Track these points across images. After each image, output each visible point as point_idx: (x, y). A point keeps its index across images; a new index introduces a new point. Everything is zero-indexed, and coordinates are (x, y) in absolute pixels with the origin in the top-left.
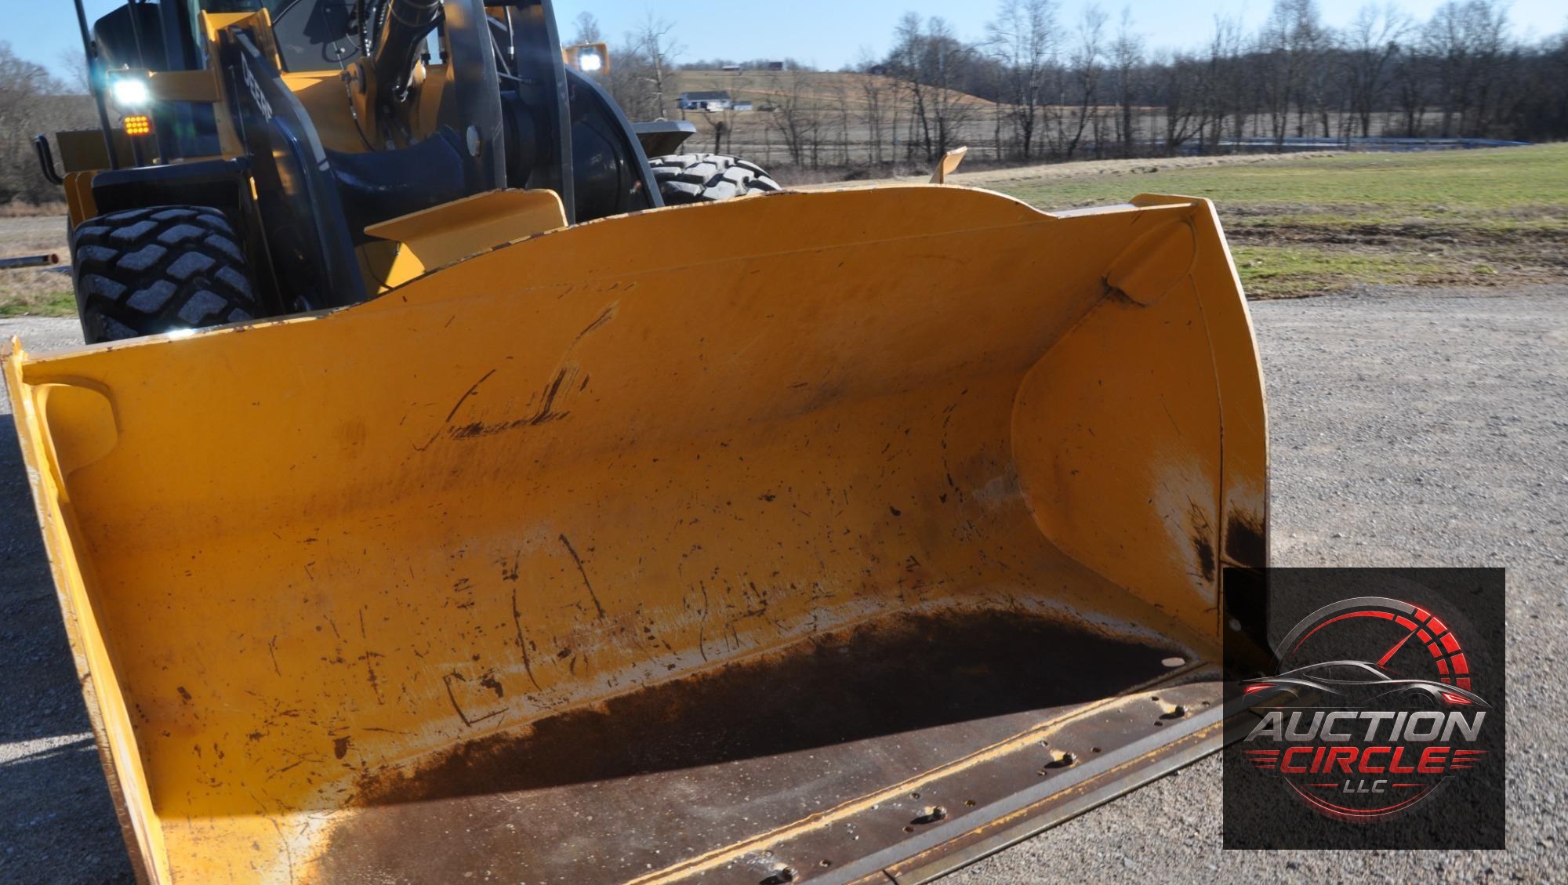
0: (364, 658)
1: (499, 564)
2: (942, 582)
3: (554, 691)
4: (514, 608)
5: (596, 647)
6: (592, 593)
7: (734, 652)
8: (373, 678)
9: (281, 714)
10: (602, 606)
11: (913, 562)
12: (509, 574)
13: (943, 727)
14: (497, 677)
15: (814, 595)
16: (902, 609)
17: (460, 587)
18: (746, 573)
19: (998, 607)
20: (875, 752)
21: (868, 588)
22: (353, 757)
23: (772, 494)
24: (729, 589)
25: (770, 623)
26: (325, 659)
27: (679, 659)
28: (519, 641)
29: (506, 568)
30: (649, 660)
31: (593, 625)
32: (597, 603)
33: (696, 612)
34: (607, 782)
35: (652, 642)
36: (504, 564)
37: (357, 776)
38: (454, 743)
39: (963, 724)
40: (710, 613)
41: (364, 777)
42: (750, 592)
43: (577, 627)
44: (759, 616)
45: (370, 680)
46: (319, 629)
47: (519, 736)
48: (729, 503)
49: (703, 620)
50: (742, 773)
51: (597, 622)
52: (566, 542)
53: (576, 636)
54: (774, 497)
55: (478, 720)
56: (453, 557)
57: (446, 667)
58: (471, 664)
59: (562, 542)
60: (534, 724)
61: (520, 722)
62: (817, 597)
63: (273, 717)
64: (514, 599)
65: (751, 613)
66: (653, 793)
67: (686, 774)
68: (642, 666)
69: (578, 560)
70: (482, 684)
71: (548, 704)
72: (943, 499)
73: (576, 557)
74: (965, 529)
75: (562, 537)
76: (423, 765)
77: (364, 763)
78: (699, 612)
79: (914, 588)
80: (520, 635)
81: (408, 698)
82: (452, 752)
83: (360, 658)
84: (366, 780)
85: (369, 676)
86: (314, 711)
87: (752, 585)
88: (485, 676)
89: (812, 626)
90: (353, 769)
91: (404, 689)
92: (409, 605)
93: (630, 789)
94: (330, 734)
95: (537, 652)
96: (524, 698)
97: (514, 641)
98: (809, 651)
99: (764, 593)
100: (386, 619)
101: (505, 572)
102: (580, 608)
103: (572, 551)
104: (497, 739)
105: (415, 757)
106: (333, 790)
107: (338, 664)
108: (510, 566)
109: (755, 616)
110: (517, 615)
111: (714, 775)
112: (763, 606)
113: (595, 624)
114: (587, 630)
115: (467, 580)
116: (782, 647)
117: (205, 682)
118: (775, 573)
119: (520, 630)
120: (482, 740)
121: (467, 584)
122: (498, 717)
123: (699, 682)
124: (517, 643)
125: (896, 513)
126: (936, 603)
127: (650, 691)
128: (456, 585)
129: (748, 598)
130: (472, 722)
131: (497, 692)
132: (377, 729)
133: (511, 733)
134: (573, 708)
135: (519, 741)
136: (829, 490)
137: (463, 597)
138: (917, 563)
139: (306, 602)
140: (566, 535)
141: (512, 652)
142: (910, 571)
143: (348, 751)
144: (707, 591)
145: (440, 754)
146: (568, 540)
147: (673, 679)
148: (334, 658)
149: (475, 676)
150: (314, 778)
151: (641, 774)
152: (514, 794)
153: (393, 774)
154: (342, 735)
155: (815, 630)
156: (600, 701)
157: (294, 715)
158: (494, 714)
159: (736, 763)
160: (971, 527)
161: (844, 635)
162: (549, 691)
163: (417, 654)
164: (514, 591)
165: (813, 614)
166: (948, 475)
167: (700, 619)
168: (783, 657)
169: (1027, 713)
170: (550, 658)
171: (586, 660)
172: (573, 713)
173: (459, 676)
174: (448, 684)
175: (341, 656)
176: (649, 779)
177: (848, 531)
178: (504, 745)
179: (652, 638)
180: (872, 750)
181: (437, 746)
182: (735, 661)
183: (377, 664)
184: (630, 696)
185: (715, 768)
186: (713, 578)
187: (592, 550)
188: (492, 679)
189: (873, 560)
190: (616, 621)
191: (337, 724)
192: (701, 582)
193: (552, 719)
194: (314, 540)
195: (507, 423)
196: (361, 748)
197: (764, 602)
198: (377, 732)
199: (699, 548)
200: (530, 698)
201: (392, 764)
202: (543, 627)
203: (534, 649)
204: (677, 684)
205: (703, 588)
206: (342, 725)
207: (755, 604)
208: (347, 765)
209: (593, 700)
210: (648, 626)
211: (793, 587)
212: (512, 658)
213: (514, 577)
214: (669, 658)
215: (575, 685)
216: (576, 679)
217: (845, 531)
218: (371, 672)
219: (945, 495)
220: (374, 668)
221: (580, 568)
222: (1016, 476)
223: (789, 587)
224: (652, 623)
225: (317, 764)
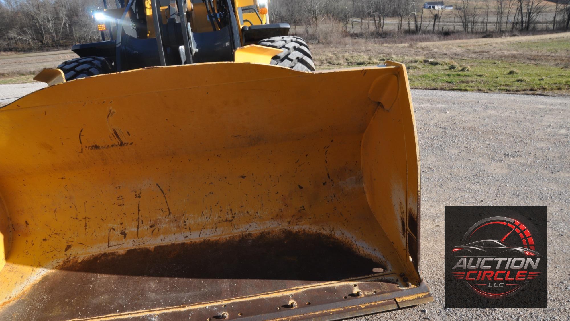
0: (84, 219)
1: (133, 192)
2: (311, 218)
3: (142, 239)
4: (138, 208)
5: (164, 226)
6: (168, 206)
7: (211, 235)
8: (86, 226)
9: (54, 234)
10: (171, 211)
11: (302, 208)
12: (137, 196)
13: (259, 280)
14: (126, 232)
15: (255, 217)
16: (286, 228)
17: (119, 198)
18: (230, 205)
19: (325, 233)
20: (225, 285)
21: (278, 217)
22: (68, 253)
23: (244, 175)
24: (221, 210)
25: (232, 225)
26: (72, 217)
27: (191, 234)
28: (138, 220)
29: (136, 193)
30: (180, 233)
31: (165, 217)
32: (169, 209)
33: (206, 218)
34: (131, 277)
35: (185, 227)
36: (136, 192)
37: (65, 258)
38: (100, 253)
39: (267, 281)
40: (211, 218)
41: (67, 259)
42: (229, 212)
43: (160, 217)
44: (229, 222)
45: (85, 226)
46: (70, 207)
47: (120, 254)
48: (226, 178)
49: (207, 221)
50: (175, 283)
51: (167, 216)
52: (159, 186)
53: (158, 221)
54: (246, 177)
55: (113, 246)
56: (116, 188)
57: (111, 226)
58: (119, 225)
59: (157, 186)
60: (128, 251)
61: (124, 249)
62: (255, 218)
63: (52, 234)
64: (139, 205)
65: (227, 221)
66: (141, 284)
67: (156, 279)
68: (177, 235)
69: (164, 194)
70: (120, 233)
71: (137, 244)
72: (324, 184)
73: (163, 192)
74: (331, 197)
75: (157, 185)
76: (85, 259)
77: (71, 254)
78: (207, 218)
79: (297, 219)
80: (138, 218)
81: (95, 234)
82: (97, 255)
83: (83, 219)
84: (67, 261)
85: (85, 225)
86: (65, 234)
87: (231, 210)
88: (122, 231)
89: (246, 229)
90: (66, 256)
91: (95, 231)
92: (101, 203)
93: (136, 281)
94: (67, 243)
95: (143, 224)
96: (132, 240)
97: (136, 220)
98: (237, 239)
99: (235, 214)
100: (93, 207)
101: (136, 195)
102: (162, 211)
103: (161, 190)
104: (113, 254)
105: (85, 255)
106: (56, 262)
107: (76, 220)
108: (138, 193)
109: (228, 222)
110: (139, 210)
111: (165, 282)
112: (233, 218)
113: (167, 217)
114: (163, 219)
115: (122, 196)
116: (229, 236)
117: (33, 220)
118: (242, 206)
119: (139, 216)
120: (109, 253)
121: (122, 198)
122: (119, 246)
123: (190, 245)
124: (137, 220)
125: (301, 187)
126: (301, 226)
127: (173, 245)
128: (118, 198)
129: (228, 215)
130: (110, 246)
131: (124, 237)
132: (81, 244)
133: (119, 252)
134: (144, 247)
135: (119, 256)
136: (270, 176)
137: (121, 202)
138: (304, 209)
139: (66, 198)
140: (158, 184)
141: (135, 223)
142: (300, 212)
143: (69, 250)
144: (212, 210)
145: (94, 256)
146: (160, 185)
147: (183, 242)
148: (75, 218)
149: (119, 230)
150: (54, 257)
151: (144, 276)
152: (102, 275)
153: (75, 260)
154: (70, 244)
155: (246, 231)
156: (154, 246)
157: (58, 235)
158: (119, 244)
159: (176, 279)
160: (334, 197)
161: (256, 235)
162: (141, 239)
163: (102, 220)
164: (139, 202)
165: (250, 224)
166: (328, 174)
167: (206, 220)
168: (227, 240)
169: (296, 281)
170: (146, 227)
171: (159, 230)
172: (142, 249)
173: (114, 229)
174: (109, 231)
175: (77, 217)
176: (144, 278)
177: (278, 193)
178: (113, 256)
179: (186, 225)
180: (225, 284)
181: (95, 253)
182: (209, 238)
183: (88, 221)
184: (165, 246)
185: (168, 279)
186: (216, 205)
187: (169, 190)
188: (124, 232)
189: (285, 206)
190: (174, 217)
191: (71, 240)
192: (211, 206)
193: (135, 249)
194: (64, 178)
195: (108, 146)
196: (73, 249)
197: (234, 217)
198: (81, 245)
199: (212, 193)
200: (133, 241)
201: (78, 257)
202: (147, 216)
203: (142, 223)
204: (183, 244)
205: (211, 209)
206: (72, 240)
207: (230, 217)
208: (66, 254)
209: (152, 245)
210: (185, 221)
211: (248, 212)
212: (133, 225)
213: (139, 197)
214: (188, 233)
215: (150, 238)
216: (152, 236)
217: (276, 193)
218: (86, 224)
219: (325, 182)
220: (87, 223)
221: (164, 196)
222: (362, 177)
223: (246, 212)
224: (187, 219)
225: (58, 252)
